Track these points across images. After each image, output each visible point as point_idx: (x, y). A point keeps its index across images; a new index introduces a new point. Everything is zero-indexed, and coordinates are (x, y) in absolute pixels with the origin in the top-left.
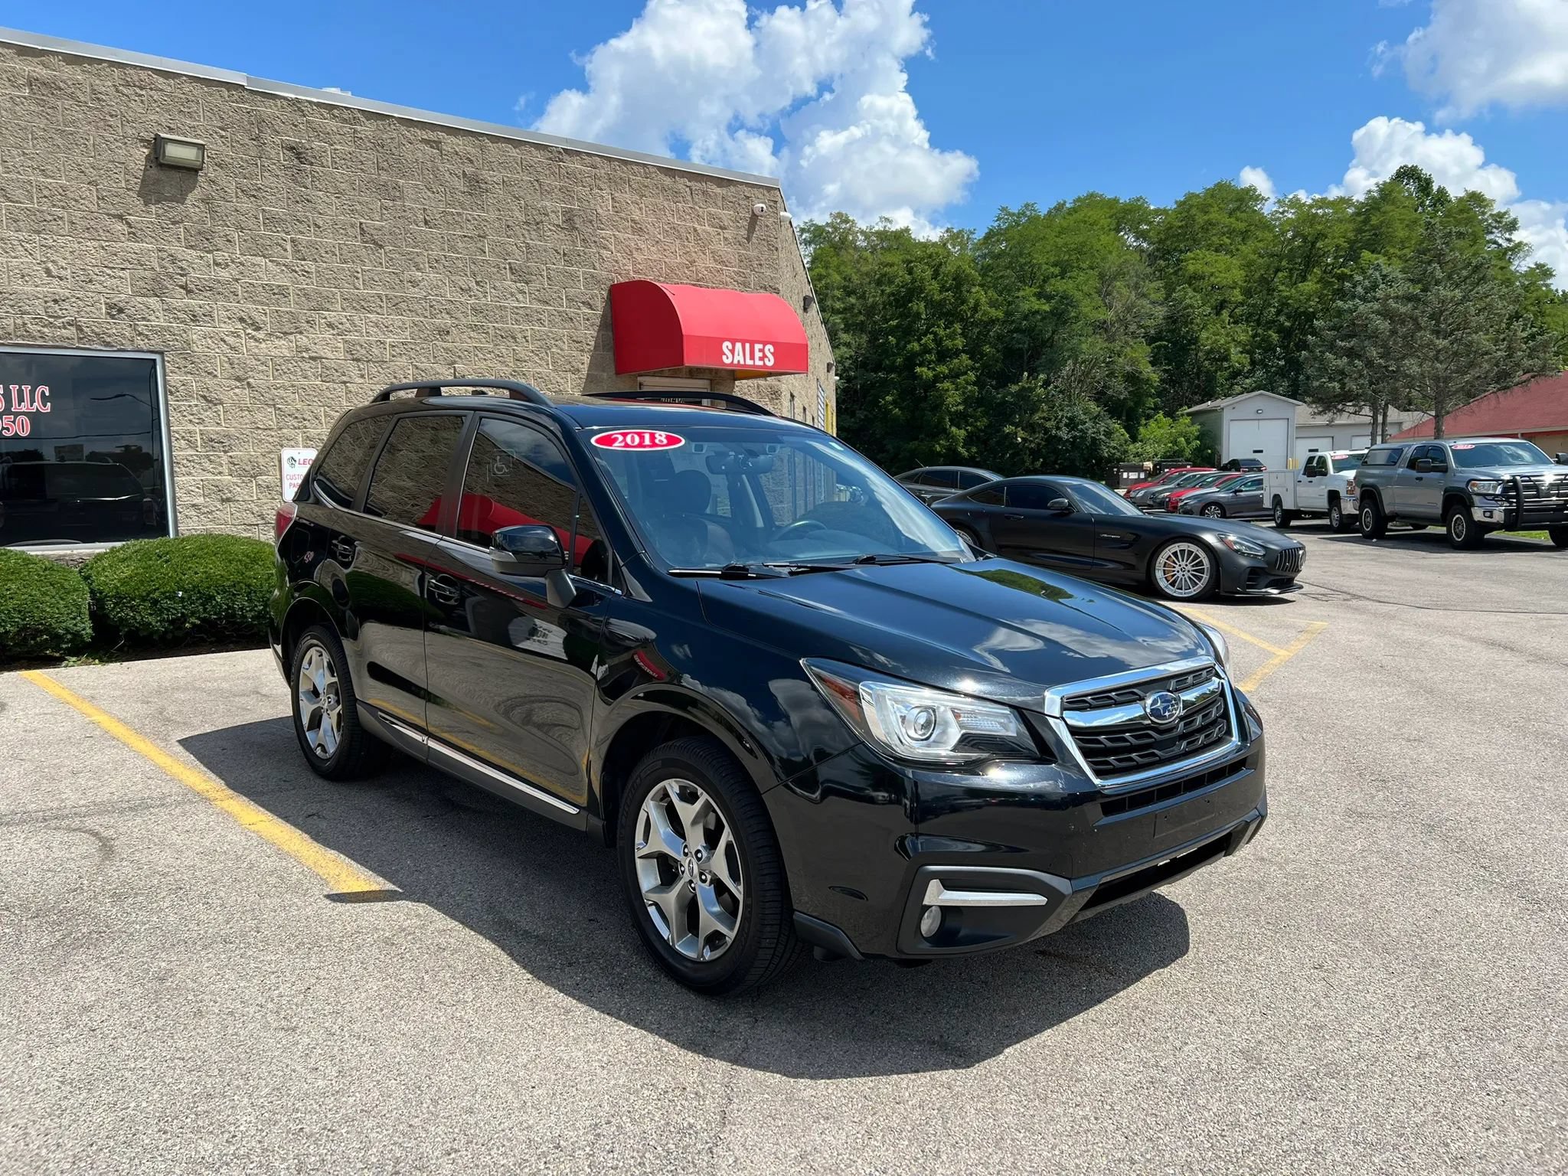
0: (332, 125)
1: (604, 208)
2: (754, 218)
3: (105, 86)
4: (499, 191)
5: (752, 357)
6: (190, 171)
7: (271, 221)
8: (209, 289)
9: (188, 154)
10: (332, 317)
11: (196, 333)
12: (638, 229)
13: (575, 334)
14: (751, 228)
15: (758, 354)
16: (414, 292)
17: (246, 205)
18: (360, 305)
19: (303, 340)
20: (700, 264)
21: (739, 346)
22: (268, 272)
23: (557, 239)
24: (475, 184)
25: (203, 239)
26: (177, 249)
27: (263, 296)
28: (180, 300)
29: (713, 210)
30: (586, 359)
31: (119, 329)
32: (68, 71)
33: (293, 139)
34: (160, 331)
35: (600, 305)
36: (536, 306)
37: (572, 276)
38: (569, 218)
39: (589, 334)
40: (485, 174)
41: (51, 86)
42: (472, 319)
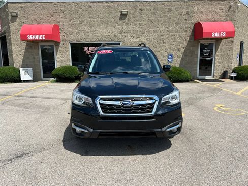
0: (147, 4)
1: (195, 9)
2: (230, 6)
3: (116, 5)
4: (174, 10)
5: (220, 35)
6: (126, 15)
7: (137, 20)
8: (128, 32)
9: (125, 13)
10: (144, 34)
11: (125, 38)
12: (202, 12)
13: (187, 34)
14: (230, 9)
15: (221, 34)
16: (158, 29)
17: (133, 19)
18: (149, 32)
19: (140, 38)
20: (216, 18)
21: (216, 33)
22: (136, 28)
23: (184, 17)
24: (170, 10)
25: (127, 25)
26: (124, 27)
27: (135, 32)
28: (124, 34)
29: (220, 6)
30: (188, 38)
31: (116, 39)
32: (112, 3)
33: (141, 8)
34: (121, 39)
35: (192, 28)
36: (179, 29)
37: (187, 23)
38: (187, 13)
39: (189, 33)
40: (172, 8)
41: (109, 6)
42: (167, 33)
